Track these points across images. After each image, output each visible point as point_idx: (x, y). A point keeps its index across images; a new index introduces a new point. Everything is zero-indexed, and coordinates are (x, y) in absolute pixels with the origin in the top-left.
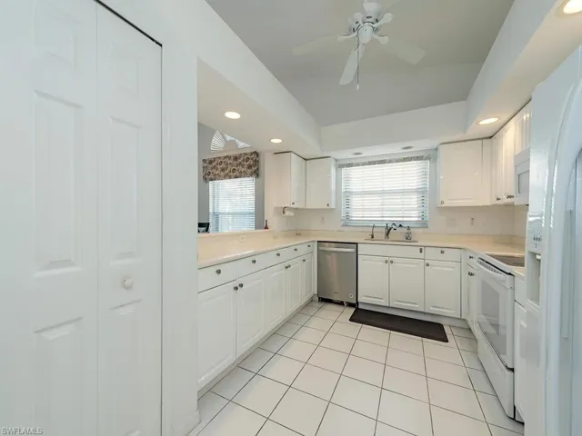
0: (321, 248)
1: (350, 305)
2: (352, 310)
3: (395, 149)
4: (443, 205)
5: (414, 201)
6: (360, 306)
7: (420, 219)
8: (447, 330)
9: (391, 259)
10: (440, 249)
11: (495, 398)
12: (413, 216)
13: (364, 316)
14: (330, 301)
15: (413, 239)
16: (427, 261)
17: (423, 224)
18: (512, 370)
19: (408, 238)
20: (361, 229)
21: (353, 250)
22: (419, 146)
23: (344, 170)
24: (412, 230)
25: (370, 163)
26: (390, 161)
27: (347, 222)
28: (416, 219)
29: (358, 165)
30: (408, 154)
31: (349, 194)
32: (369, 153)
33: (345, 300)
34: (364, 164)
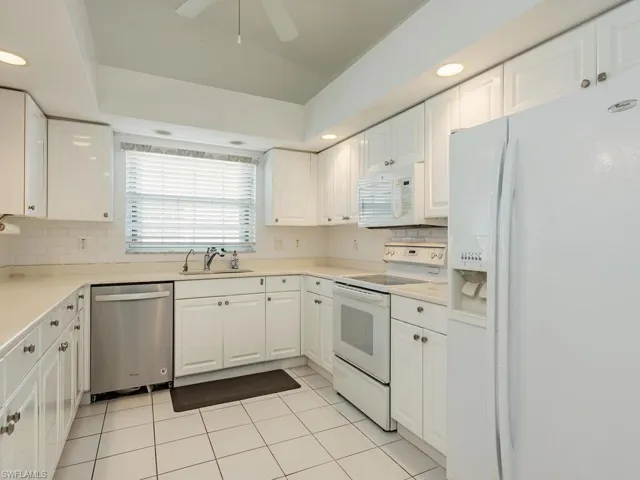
0: (98, 298)
1: (158, 388)
2: (166, 395)
3: (221, 140)
4: (278, 224)
5: (234, 216)
6: (177, 384)
7: (243, 241)
8: (292, 374)
9: (226, 299)
10: (281, 279)
11: (368, 420)
12: (232, 237)
13: (191, 396)
14: (114, 395)
15: (241, 268)
16: (269, 295)
17: (248, 246)
18: (388, 385)
19: (234, 267)
20: (162, 258)
21: (167, 293)
22: (253, 144)
23: (130, 155)
24: (239, 256)
25: (181, 152)
26: (211, 156)
27: (134, 247)
28: (238, 241)
29: (158, 150)
30: (237, 150)
31: (137, 197)
32: (182, 135)
33: (146, 383)
34: (170, 152)
